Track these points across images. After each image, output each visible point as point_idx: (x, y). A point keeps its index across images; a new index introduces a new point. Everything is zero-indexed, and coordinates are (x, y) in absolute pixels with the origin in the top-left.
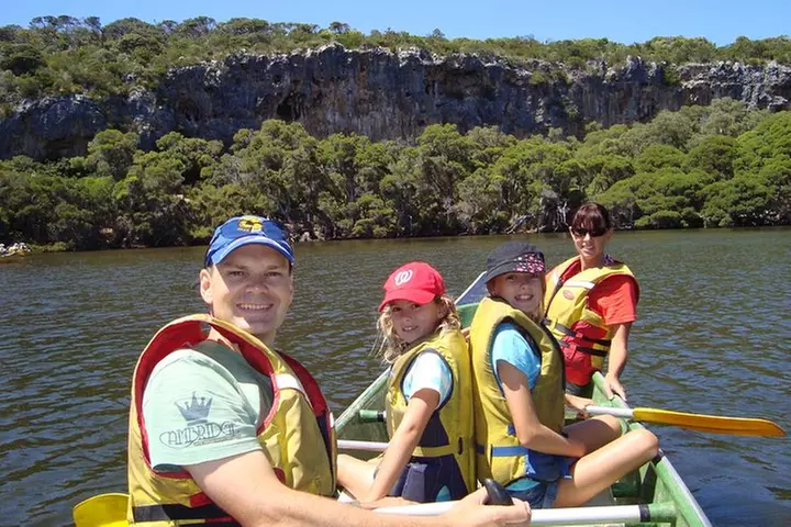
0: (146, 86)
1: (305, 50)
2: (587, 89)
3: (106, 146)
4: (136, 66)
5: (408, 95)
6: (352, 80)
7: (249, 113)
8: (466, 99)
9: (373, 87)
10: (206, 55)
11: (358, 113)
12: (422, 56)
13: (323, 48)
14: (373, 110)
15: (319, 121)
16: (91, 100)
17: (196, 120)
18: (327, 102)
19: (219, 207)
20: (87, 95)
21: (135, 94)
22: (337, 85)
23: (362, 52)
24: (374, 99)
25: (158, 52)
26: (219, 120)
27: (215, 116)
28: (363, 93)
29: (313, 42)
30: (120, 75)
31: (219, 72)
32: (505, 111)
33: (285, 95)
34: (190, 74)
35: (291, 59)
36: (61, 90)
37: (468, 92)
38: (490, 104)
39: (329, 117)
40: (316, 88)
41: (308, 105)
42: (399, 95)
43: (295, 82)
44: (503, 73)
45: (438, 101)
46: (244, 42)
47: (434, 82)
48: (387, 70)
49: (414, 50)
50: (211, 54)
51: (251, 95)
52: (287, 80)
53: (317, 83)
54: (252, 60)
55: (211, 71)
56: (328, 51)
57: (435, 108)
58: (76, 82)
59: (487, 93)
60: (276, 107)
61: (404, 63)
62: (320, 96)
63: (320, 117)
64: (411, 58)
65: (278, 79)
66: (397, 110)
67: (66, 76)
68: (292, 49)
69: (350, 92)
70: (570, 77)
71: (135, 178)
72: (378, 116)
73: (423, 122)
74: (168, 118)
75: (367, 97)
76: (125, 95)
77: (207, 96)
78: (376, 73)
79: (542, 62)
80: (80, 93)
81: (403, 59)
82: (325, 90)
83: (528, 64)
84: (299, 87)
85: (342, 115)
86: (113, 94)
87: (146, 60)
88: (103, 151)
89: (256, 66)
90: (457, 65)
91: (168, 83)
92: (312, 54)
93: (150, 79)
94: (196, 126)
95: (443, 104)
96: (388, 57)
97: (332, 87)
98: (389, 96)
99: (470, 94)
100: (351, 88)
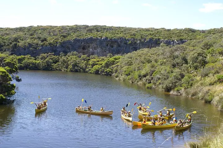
0: (60, 44)
1: (86, 38)
6: (94, 43)
9: (97, 45)
11: (95, 49)
12: (106, 39)
18: (90, 47)
23: (95, 38)
30: (57, 42)
32: (123, 49)
33: (83, 46)
34: (68, 42)
35: (84, 39)
36: (46, 45)
38: (120, 48)
41: (87, 47)
45: (109, 47)
47: (109, 44)
51: (77, 46)
52: (83, 43)
53: (88, 44)
55: (71, 41)
56: (90, 38)
57: (108, 49)
59: (119, 46)
60: (82, 48)
62: (89, 46)
64: (104, 39)
68: (84, 37)
75: (96, 47)
76: (57, 46)
77: (70, 46)
80: (48, 46)
82: (90, 45)
83: (130, 39)
84: (85, 44)
85: (92, 50)
86: (54, 46)
89: (79, 40)
90: (113, 40)
96: (99, 39)
97: (91, 44)
98: (100, 47)
99: (115, 46)
100: (93, 45)
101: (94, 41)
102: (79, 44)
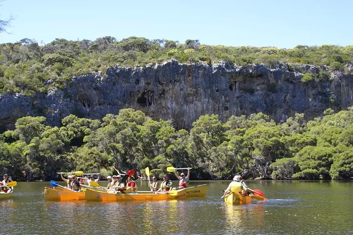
0: (58, 87)
1: (154, 64)
2: (344, 83)
3: (22, 126)
4: (53, 75)
5: (217, 91)
6: (183, 82)
7: (120, 103)
8: (256, 93)
9: (195, 86)
10: (96, 68)
11: (186, 102)
12: (227, 66)
13: (165, 63)
14: (196, 100)
15: (163, 107)
16: (24, 96)
17: (89, 106)
18: (168, 95)
19: (82, 160)
20: (23, 93)
21: (51, 92)
22: (174, 85)
23: (189, 64)
24: (196, 93)
25: (69, 65)
26: (102, 107)
27: (100, 105)
28: (190, 90)
29: (159, 59)
30: (44, 80)
31: (102, 78)
32: (285, 100)
33: (141, 92)
34: (85, 79)
35: (145, 69)
36: (8, 91)
37: (258, 88)
38: (273, 95)
39: (169, 105)
40: (161, 87)
41: (156, 97)
42: (212, 91)
43: (148, 84)
44: (283, 75)
45: (237, 94)
46: (119, 59)
47: (236, 82)
48: (204, 75)
49: (222, 63)
50: (99, 66)
51: (121, 92)
52: (143, 83)
53: (162, 84)
54: (123, 71)
55: (98, 77)
56: (168, 64)
57: (235, 99)
58: (17, 86)
59: (272, 89)
60: (136, 99)
61: (215, 71)
62: (164, 92)
63: (164, 105)
64: (220, 68)
65: (138, 82)
66: (211, 100)
67: (12, 82)
68: (146, 63)
69: (182, 89)
70: (333, 76)
71: (34, 144)
72: (199, 104)
73: (227, 108)
74: (70, 106)
75: (192, 93)
76: (46, 93)
77: (94, 92)
78: (197, 78)
79: (312, 66)
80: (19, 92)
81: (215, 69)
82: (166, 88)
83: (303, 68)
84: (150, 86)
85: (177, 103)
86: (38, 92)
87: (60, 71)
88: (20, 128)
89: (126, 74)
90: (251, 71)
91: (71, 85)
92: (159, 67)
93: (61, 83)
94: (88, 110)
95: (241, 96)
96: (205, 68)
97: (171, 86)
98: (205, 92)
99: (260, 89)
100: (182, 87)
101: (183, 73)
102: (125, 85)
